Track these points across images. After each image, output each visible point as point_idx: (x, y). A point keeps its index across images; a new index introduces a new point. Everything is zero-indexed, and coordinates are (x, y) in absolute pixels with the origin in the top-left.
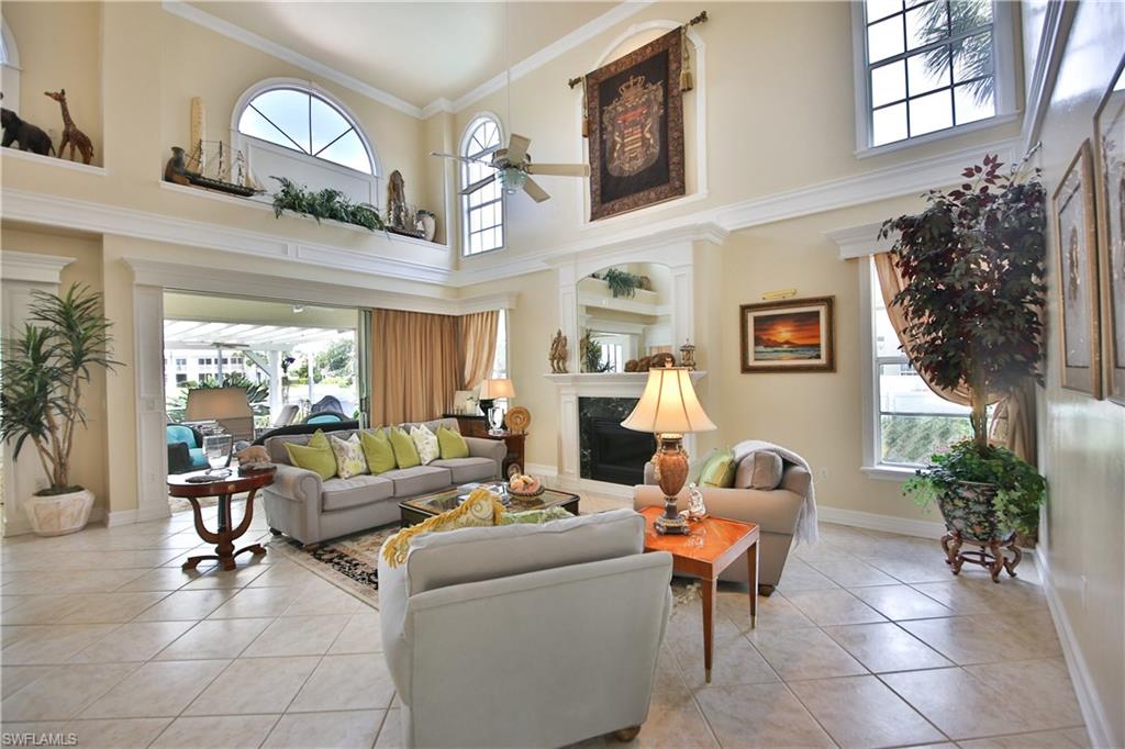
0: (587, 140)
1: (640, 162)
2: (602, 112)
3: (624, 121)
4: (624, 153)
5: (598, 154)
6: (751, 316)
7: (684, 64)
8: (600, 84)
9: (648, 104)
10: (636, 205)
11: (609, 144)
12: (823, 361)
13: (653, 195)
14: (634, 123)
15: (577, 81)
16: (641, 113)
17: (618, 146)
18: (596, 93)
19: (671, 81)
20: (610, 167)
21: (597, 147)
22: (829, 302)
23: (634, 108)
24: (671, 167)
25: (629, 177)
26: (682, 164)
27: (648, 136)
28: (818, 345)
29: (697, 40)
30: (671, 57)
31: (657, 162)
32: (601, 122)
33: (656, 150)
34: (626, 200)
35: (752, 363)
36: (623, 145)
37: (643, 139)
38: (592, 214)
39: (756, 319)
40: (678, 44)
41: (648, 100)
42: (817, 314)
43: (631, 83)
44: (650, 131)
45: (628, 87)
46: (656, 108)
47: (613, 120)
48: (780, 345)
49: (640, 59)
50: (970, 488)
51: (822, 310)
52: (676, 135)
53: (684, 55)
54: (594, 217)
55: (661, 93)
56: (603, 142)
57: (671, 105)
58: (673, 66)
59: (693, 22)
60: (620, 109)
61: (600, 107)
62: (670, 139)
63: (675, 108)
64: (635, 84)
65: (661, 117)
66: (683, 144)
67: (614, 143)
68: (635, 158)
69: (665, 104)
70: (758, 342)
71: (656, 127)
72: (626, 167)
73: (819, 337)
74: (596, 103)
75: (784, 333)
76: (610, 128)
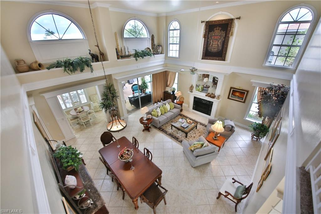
0: (204, 39)
1: (216, 50)
2: (209, 34)
3: (214, 38)
4: (212, 46)
5: (206, 44)
6: (232, 89)
7: (232, 29)
8: (209, 25)
9: (221, 36)
10: (213, 60)
11: (209, 43)
12: (243, 101)
13: (217, 59)
14: (216, 40)
15: (204, 22)
16: (218, 38)
17: (211, 44)
18: (208, 27)
19: (227, 32)
20: (209, 48)
21: (206, 42)
22: (248, 92)
23: (217, 36)
24: (223, 54)
25: (213, 52)
26: (226, 54)
27: (219, 44)
28: (243, 98)
29: (236, 23)
30: (229, 26)
31: (220, 51)
32: (208, 36)
33: (220, 48)
34: (211, 58)
35: (230, 97)
36: (213, 44)
37: (218, 44)
38: (202, 58)
39: (233, 90)
40: (231, 23)
41: (221, 35)
42: (245, 93)
43: (218, 28)
44: (220, 43)
45: (217, 29)
46: (222, 38)
47: (211, 37)
48: (236, 96)
49: (221, 23)
50: (258, 131)
51: (246, 92)
52: (226, 46)
53: (232, 26)
54: (202, 59)
55: (224, 35)
56: (208, 41)
57: (226, 38)
58: (229, 29)
59: (237, 18)
60: (213, 34)
61: (209, 32)
62: (224, 47)
63: (227, 40)
64: (218, 29)
65: (223, 41)
66: (227, 49)
67: (210, 43)
68: (215, 48)
69: (225, 38)
70: (232, 94)
71: (221, 43)
72: (212, 50)
73: (244, 97)
74: (207, 30)
75: (237, 94)
76: (210, 38)
